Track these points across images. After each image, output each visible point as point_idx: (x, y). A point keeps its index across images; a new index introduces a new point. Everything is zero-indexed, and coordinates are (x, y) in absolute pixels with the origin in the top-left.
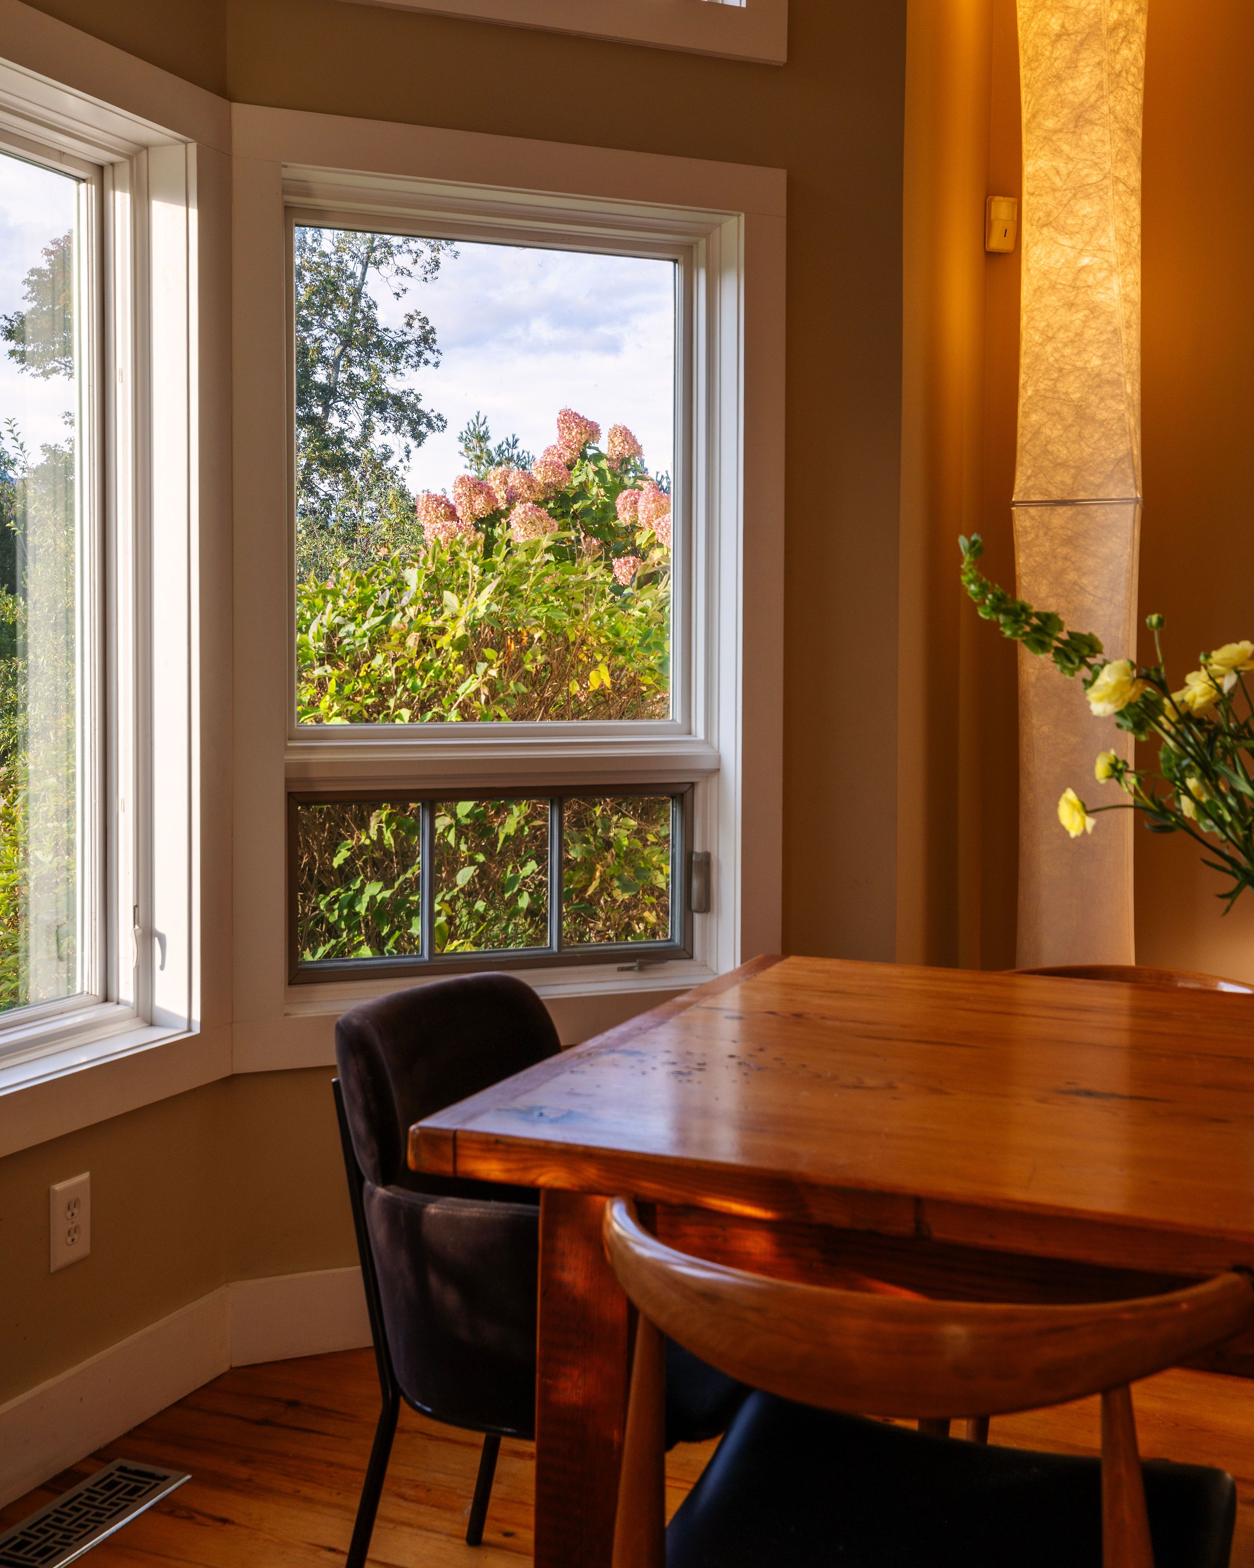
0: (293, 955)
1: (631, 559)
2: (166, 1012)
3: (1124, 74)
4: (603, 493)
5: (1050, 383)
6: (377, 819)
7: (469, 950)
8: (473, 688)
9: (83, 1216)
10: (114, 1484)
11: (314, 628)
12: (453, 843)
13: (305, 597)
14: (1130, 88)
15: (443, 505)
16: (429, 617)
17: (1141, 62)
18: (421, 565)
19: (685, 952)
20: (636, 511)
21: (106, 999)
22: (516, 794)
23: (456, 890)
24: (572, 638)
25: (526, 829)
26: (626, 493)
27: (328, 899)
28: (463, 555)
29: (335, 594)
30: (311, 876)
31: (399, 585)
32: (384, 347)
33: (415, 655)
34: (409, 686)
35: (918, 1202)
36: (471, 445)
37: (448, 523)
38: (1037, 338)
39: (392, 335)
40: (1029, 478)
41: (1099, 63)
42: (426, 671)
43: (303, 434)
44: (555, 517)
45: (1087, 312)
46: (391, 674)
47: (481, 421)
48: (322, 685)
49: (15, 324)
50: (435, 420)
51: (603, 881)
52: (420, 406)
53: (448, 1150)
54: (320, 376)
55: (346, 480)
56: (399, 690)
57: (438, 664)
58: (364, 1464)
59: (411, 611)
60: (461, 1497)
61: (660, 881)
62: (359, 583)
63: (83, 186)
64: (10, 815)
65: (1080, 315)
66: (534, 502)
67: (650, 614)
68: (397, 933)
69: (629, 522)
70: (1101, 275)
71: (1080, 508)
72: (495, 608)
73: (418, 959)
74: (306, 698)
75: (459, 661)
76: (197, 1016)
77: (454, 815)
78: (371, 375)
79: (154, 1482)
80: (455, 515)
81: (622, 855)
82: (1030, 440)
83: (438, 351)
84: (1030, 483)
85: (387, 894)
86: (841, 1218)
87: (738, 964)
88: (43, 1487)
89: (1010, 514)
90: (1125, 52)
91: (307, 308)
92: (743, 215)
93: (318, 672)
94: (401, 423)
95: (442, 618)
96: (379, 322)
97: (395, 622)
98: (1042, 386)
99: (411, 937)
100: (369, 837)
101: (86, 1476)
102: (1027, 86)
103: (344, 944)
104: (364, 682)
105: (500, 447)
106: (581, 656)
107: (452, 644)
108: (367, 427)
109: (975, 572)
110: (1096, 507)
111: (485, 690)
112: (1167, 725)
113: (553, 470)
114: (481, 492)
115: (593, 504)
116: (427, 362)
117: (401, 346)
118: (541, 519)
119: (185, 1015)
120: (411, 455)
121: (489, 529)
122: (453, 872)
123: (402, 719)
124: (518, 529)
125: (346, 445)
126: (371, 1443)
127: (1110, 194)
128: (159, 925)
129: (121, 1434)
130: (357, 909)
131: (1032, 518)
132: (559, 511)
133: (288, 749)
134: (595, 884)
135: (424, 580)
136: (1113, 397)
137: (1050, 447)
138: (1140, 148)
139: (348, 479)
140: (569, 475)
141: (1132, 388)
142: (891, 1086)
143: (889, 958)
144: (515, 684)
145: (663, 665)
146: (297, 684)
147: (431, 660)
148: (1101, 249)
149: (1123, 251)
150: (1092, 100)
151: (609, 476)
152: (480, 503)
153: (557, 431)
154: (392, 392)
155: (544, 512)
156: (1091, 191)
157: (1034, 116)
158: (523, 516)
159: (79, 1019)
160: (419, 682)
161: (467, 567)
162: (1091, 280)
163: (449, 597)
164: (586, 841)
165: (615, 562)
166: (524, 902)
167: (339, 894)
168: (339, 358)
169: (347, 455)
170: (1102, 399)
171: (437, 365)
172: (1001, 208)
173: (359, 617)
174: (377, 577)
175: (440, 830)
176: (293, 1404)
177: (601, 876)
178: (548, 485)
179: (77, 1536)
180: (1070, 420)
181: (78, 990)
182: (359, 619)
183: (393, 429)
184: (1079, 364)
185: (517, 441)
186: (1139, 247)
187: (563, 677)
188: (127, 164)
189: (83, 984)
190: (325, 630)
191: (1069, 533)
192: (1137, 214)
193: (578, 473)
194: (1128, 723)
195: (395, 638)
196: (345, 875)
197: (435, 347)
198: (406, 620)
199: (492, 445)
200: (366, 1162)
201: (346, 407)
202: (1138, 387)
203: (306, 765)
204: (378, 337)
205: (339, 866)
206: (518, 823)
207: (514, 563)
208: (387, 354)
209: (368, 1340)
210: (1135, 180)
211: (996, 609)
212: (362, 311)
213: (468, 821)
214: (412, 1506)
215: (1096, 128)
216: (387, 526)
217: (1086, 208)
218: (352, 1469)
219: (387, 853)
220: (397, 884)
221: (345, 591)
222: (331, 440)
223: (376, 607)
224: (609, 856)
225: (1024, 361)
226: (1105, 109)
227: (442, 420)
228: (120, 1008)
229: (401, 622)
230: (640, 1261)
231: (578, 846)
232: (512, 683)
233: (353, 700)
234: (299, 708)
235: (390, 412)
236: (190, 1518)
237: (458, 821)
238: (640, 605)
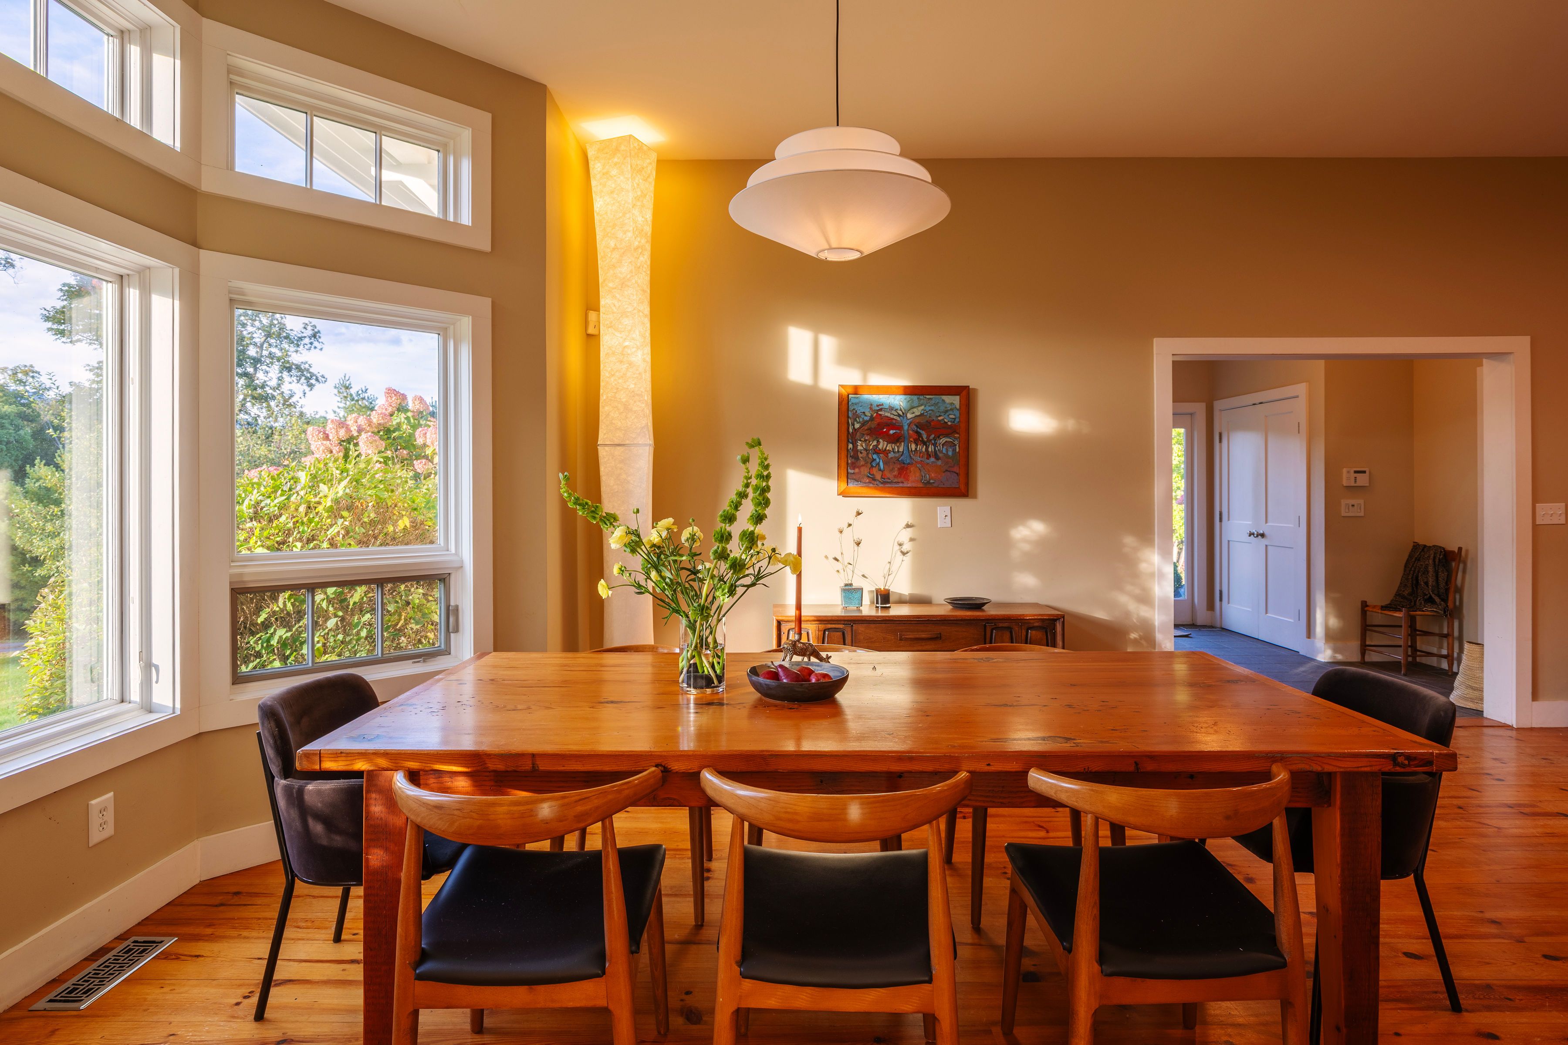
0: (235, 667)
1: (424, 461)
2: (159, 705)
3: (641, 267)
4: (409, 428)
5: (613, 394)
6: (283, 597)
7: (334, 659)
8: (336, 531)
9: (110, 816)
10: (131, 950)
11: (246, 502)
12: (325, 607)
13: (241, 486)
14: (644, 273)
15: (322, 433)
16: (312, 496)
17: (649, 263)
18: (307, 469)
19: (447, 652)
20: (426, 437)
21: (122, 701)
22: (360, 583)
23: (327, 630)
24: (389, 504)
25: (365, 598)
26: (420, 429)
27: (255, 639)
28: (331, 465)
29: (259, 485)
30: (245, 627)
31: (295, 480)
32: (290, 339)
33: (304, 515)
34: (301, 530)
35: (533, 756)
36: (341, 391)
37: (325, 442)
38: (607, 375)
39: (295, 333)
40: (605, 434)
41: (631, 262)
42: (311, 523)
43: (241, 382)
44: (383, 440)
45: (628, 365)
46: (291, 525)
47: (347, 378)
48: (251, 531)
49: (52, 313)
50: (320, 378)
51: (406, 620)
52: (311, 370)
53: (317, 758)
54: (252, 352)
55: (268, 407)
56: (295, 533)
57: (317, 519)
58: (276, 915)
59: (302, 493)
60: (330, 922)
61: (436, 618)
62: (273, 478)
63: (110, 285)
64: (57, 604)
65: (625, 366)
66: (372, 432)
67: (431, 491)
68: (295, 654)
69: (422, 443)
70: (634, 350)
71: (627, 447)
72: (348, 491)
73: (305, 666)
74: (242, 538)
75: (328, 517)
76: (178, 705)
77: (326, 593)
78: (282, 353)
79: (155, 945)
80: (328, 438)
81: (416, 607)
82: (605, 418)
83: (322, 343)
84: (605, 436)
85: (289, 634)
86: (500, 767)
87: (472, 655)
88: (86, 959)
89: (597, 449)
90: (641, 258)
91: (244, 316)
92: (471, 317)
93: (249, 525)
94: (300, 379)
95: (319, 496)
96: (287, 325)
97: (293, 499)
98: (610, 395)
99: (302, 655)
100: (278, 607)
101: (113, 949)
102: (601, 268)
103: (265, 661)
104: (275, 530)
105: (358, 392)
106: (395, 512)
107: (324, 509)
108: (280, 379)
109: (566, 488)
110: (633, 447)
111: (343, 532)
112: (644, 549)
113: (382, 417)
114: (343, 427)
115: (404, 433)
116: (315, 348)
117: (301, 339)
118: (376, 441)
119: (171, 705)
120: (306, 395)
121: (348, 445)
122: (326, 621)
123: (297, 548)
124: (363, 446)
125: (267, 389)
126: (280, 905)
127: (637, 316)
128: (155, 661)
129: (134, 924)
130: (272, 643)
131: (607, 451)
132: (386, 436)
133: (231, 567)
134: (402, 622)
135: (309, 477)
136: (640, 401)
137: (613, 422)
138: (649, 298)
139: (269, 406)
140: (391, 419)
141: (647, 397)
142: (529, 708)
143: (543, 649)
144: (359, 528)
145: (436, 517)
146: (236, 531)
147: (313, 517)
148: (633, 339)
149: (642, 340)
150: (628, 277)
151: (412, 421)
152: (342, 433)
153: (385, 398)
154: (295, 362)
155: (377, 438)
156: (629, 314)
157: (604, 281)
158: (366, 440)
159: (105, 713)
160: (306, 529)
161: (333, 471)
162: (629, 352)
163: (323, 487)
164: (397, 602)
165: (415, 462)
166: (364, 633)
167: (262, 636)
168: (264, 343)
169: (268, 394)
170: (635, 402)
171: (321, 349)
172: (592, 315)
173: (273, 496)
174: (283, 475)
175: (318, 602)
176: (237, 894)
177: (405, 618)
178: (380, 424)
179: (108, 980)
180: (621, 411)
181: (105, 698)
182: (273, 497)
183: (296, 381)
184: (625, 387)
185: (367, 390)
186: (650, 339)
187: (384, 523)
188: (137, 275)
189: (108, 694)
190: (253, 503)
191: (622, 458)
192: (648, 325)
193: (396, 418)
194: (628, 550)
195: (293, 507)
196: (266, 625)
197: (320, 340)
198: (299, 498)
199: (353, 391)
200: (274, 769)
201: (268, 369)
202: (650, 397)
203: (241, 575)
204: (287, 333)
205: (261, 622)
206: (361, 595)
207: (358, 469)
208: (293, 343)
209: (278, 856)
210: (647, 310)
211: (575, 503)
212: (277, 320)
213: (334, 596)
214: (304, 930)
215: (630, 289)
216: (291, 435)
217: (626, 321)
218: (270, 919)
219: (288, 614)
220: (294, 629)
221: (265, 483)
222: (259, 386)
223: (282, 490)
224: (408, 608)
225: (602, 384)
226: (634, 281)
227: (324, 378)
228: (130, 705)
229: (296, 499)
230: (408, 797)
231: (392, 606)
232: (357, 528)
233: (269, 538)
234: (238, 543)
235: (294, 372)
236: (178, 958)
237: (328, 596)
238: (426, 487)
